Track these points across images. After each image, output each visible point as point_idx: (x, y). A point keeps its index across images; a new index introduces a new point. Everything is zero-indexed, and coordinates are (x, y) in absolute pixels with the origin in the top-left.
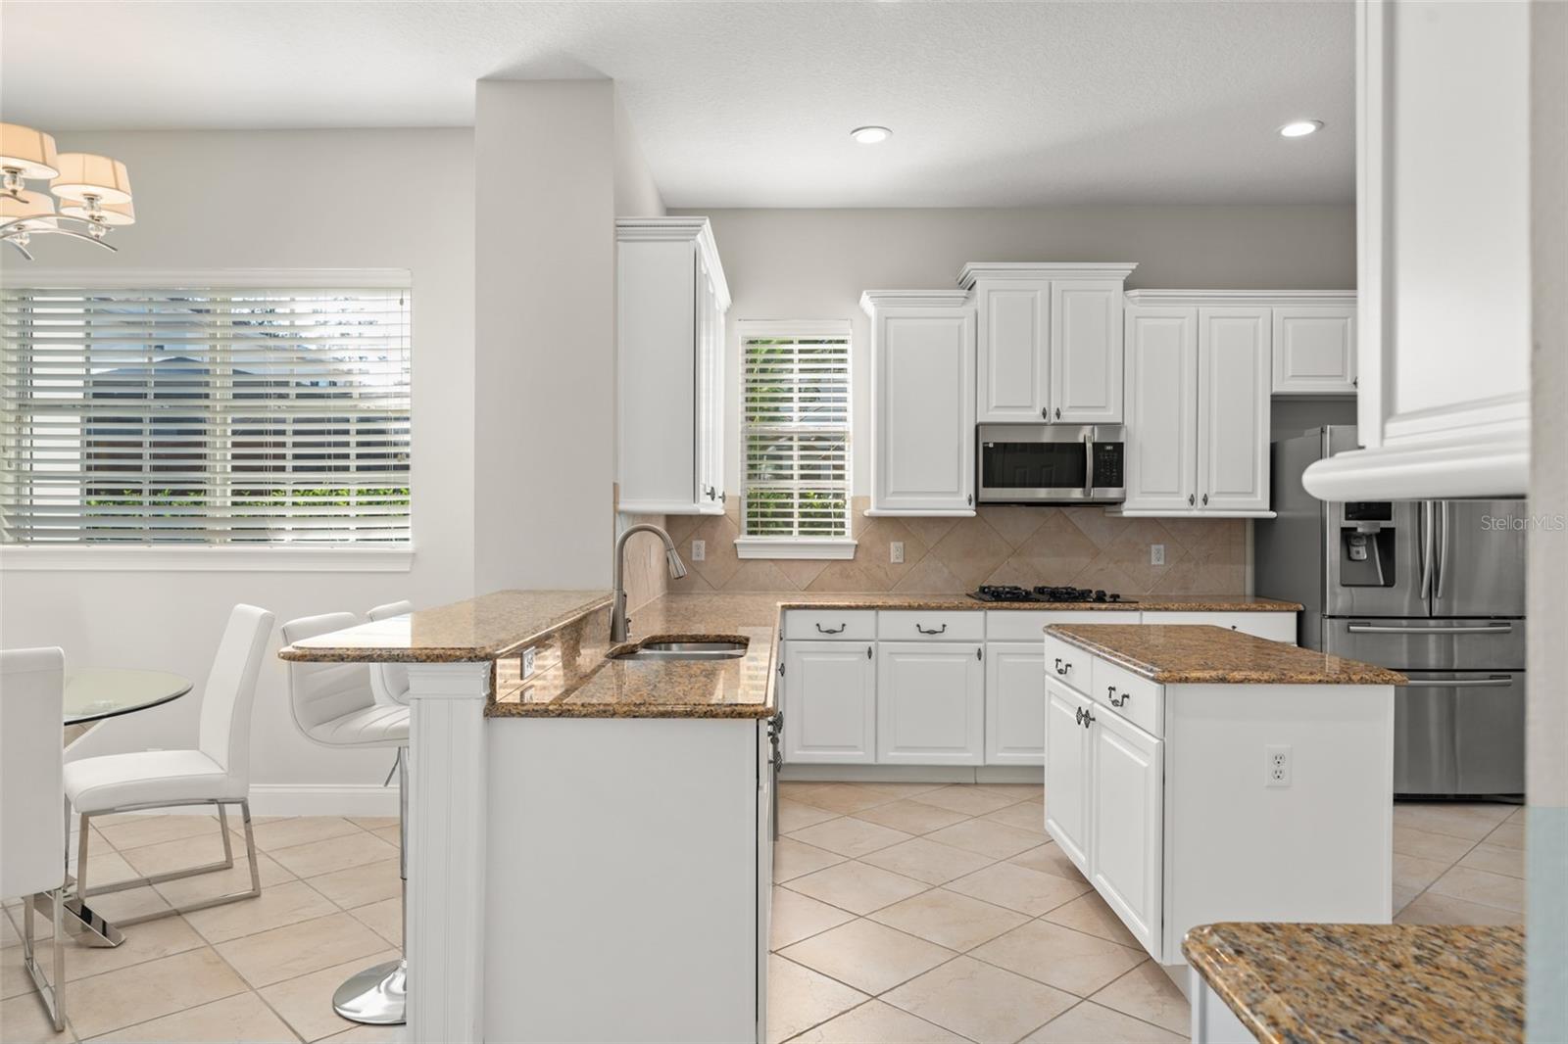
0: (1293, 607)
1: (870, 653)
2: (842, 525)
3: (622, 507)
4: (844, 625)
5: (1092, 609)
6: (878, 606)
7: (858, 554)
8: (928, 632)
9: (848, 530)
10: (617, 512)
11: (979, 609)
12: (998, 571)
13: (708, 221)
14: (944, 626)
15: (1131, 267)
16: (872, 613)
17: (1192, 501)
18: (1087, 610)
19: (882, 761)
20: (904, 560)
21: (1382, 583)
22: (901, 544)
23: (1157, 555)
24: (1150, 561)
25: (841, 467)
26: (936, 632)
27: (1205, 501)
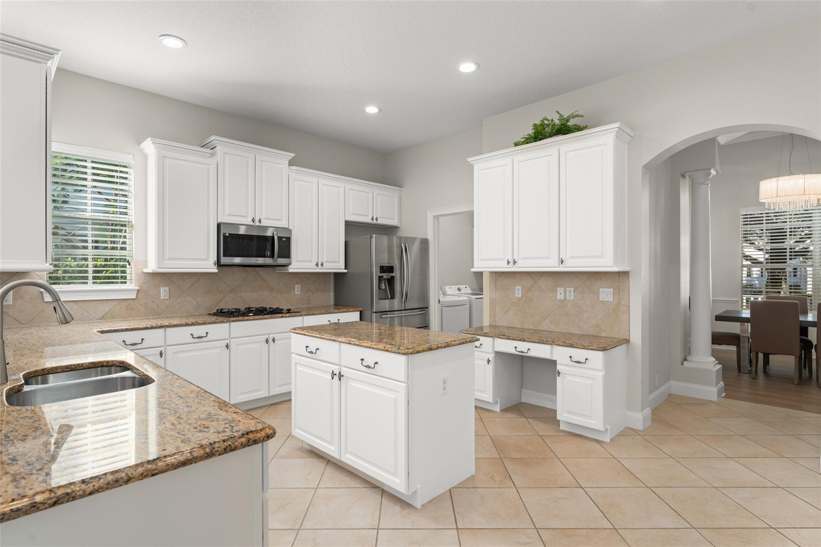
0: (359, 309)
1: (161, 353)
4: (143, 339)
5: (282, 317)
6: (166, 326)
7: (139, 295)
8: (198, 338)
9: (131, 281)
11: (227, 322)
12: (223, 301)
14: (207, 333)
15: (292, 155)
16: (162, 330)
17: (317, 265)
18: (280, 317)
20: (169, 297)
21: (390, 297)
22: (168, 288)
23: (297, 290)
24: (295, 292)
25: (124, 242)
26: (203, 337)
27: (322, 265)
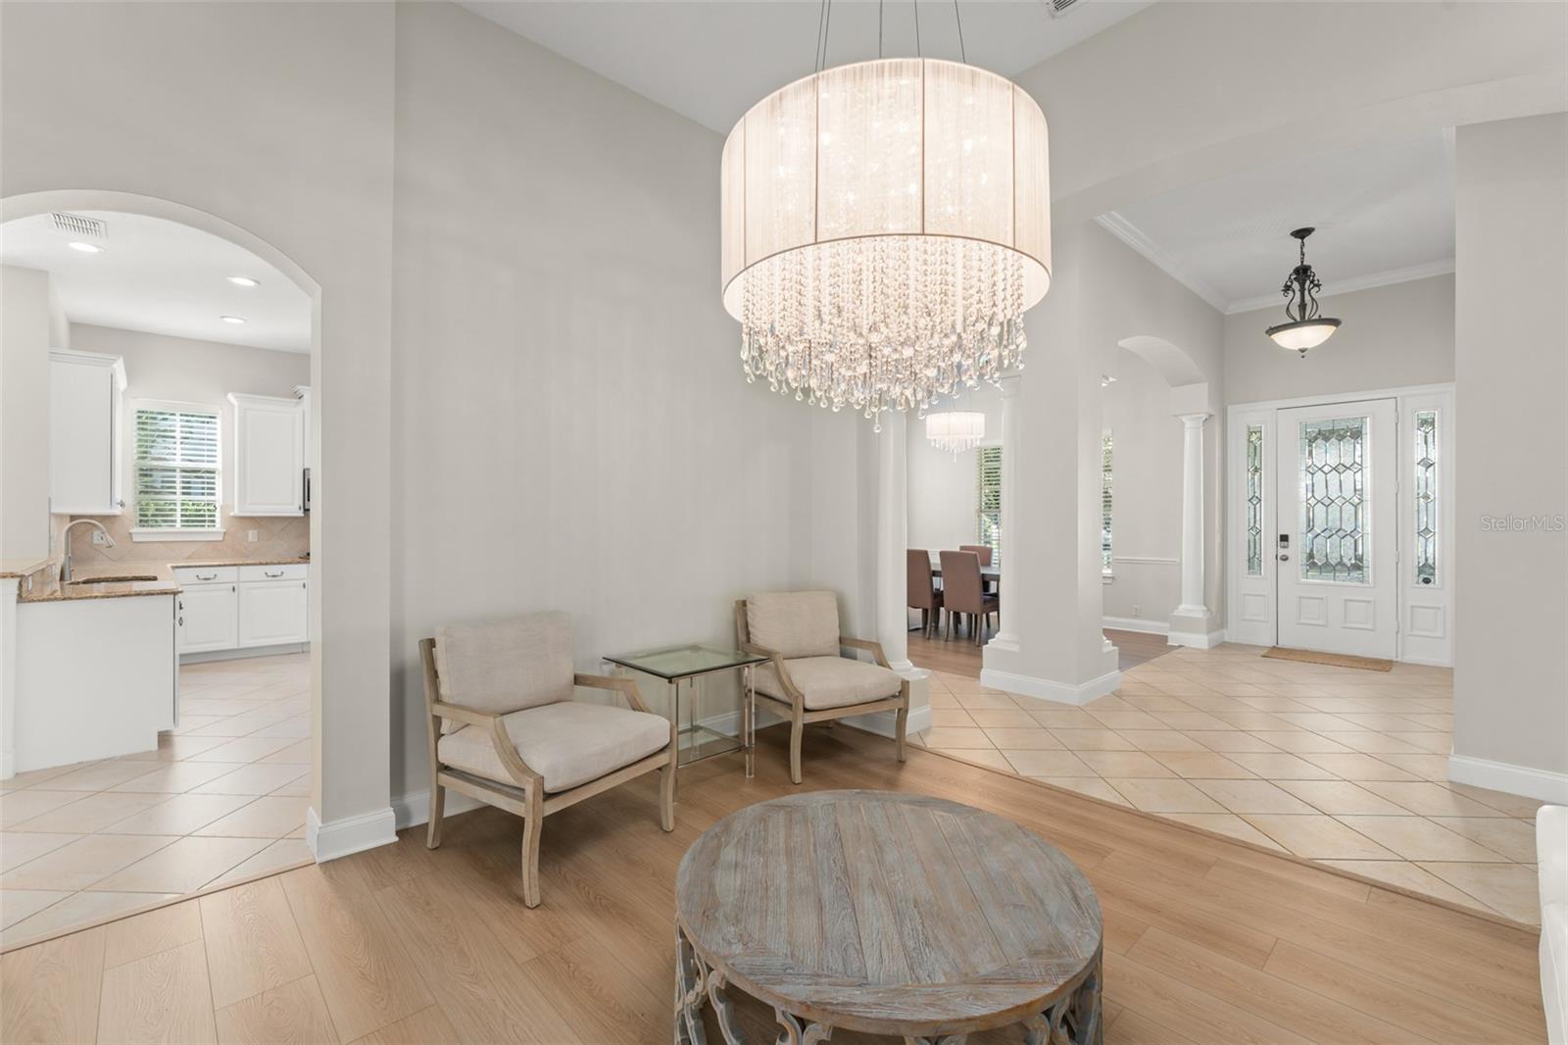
1: (234, 589)
2: (214, 521)
3: (53, 511)
4: (215, 575)
6: (239, 564)
7: (225, 537)
8: (272, 576)
9: (218, 524)
10: (50, 514)
13: (121, 359)
14: (282, 572)
16: (236, 568)
19: (242, 646)
20: (258, 540)
22: (256, 532)
25: (213, 489)
26: (277, 576)
